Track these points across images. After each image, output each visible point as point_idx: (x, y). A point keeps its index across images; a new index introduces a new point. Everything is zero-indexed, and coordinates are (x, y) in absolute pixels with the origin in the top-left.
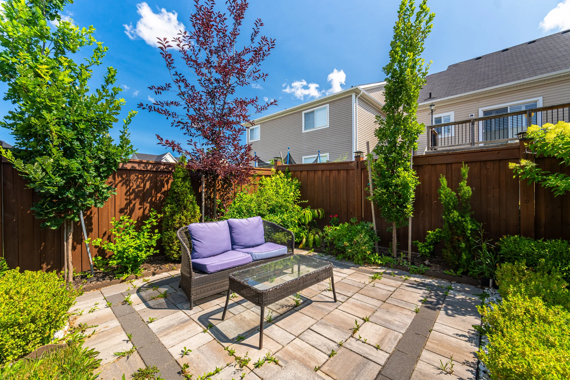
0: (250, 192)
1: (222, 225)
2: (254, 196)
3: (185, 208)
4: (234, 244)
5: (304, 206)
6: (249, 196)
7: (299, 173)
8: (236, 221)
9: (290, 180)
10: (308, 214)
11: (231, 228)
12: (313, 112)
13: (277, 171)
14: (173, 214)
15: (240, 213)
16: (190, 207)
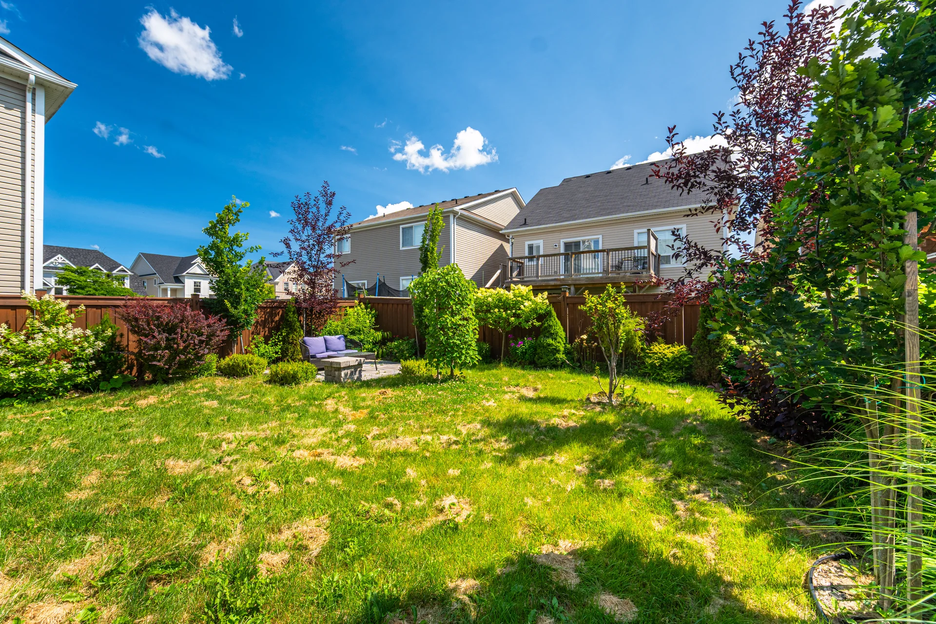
0: (338, 320)
1: (321, 339)
2: (340, 323)
3: (295, 330)
4: (327, 349)
5: (376, 330)
6: (336, 323)
7: (376, 305)
8: (328, 337)
9: (369, 310)
10: (379, 335)
11: (325, 340)
12: (412, 227)
13: (360, 302)
14: (288, 334)
15: (330, 334)
16: (298, 330)
